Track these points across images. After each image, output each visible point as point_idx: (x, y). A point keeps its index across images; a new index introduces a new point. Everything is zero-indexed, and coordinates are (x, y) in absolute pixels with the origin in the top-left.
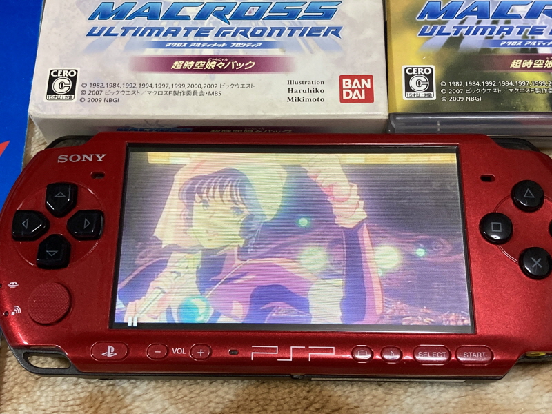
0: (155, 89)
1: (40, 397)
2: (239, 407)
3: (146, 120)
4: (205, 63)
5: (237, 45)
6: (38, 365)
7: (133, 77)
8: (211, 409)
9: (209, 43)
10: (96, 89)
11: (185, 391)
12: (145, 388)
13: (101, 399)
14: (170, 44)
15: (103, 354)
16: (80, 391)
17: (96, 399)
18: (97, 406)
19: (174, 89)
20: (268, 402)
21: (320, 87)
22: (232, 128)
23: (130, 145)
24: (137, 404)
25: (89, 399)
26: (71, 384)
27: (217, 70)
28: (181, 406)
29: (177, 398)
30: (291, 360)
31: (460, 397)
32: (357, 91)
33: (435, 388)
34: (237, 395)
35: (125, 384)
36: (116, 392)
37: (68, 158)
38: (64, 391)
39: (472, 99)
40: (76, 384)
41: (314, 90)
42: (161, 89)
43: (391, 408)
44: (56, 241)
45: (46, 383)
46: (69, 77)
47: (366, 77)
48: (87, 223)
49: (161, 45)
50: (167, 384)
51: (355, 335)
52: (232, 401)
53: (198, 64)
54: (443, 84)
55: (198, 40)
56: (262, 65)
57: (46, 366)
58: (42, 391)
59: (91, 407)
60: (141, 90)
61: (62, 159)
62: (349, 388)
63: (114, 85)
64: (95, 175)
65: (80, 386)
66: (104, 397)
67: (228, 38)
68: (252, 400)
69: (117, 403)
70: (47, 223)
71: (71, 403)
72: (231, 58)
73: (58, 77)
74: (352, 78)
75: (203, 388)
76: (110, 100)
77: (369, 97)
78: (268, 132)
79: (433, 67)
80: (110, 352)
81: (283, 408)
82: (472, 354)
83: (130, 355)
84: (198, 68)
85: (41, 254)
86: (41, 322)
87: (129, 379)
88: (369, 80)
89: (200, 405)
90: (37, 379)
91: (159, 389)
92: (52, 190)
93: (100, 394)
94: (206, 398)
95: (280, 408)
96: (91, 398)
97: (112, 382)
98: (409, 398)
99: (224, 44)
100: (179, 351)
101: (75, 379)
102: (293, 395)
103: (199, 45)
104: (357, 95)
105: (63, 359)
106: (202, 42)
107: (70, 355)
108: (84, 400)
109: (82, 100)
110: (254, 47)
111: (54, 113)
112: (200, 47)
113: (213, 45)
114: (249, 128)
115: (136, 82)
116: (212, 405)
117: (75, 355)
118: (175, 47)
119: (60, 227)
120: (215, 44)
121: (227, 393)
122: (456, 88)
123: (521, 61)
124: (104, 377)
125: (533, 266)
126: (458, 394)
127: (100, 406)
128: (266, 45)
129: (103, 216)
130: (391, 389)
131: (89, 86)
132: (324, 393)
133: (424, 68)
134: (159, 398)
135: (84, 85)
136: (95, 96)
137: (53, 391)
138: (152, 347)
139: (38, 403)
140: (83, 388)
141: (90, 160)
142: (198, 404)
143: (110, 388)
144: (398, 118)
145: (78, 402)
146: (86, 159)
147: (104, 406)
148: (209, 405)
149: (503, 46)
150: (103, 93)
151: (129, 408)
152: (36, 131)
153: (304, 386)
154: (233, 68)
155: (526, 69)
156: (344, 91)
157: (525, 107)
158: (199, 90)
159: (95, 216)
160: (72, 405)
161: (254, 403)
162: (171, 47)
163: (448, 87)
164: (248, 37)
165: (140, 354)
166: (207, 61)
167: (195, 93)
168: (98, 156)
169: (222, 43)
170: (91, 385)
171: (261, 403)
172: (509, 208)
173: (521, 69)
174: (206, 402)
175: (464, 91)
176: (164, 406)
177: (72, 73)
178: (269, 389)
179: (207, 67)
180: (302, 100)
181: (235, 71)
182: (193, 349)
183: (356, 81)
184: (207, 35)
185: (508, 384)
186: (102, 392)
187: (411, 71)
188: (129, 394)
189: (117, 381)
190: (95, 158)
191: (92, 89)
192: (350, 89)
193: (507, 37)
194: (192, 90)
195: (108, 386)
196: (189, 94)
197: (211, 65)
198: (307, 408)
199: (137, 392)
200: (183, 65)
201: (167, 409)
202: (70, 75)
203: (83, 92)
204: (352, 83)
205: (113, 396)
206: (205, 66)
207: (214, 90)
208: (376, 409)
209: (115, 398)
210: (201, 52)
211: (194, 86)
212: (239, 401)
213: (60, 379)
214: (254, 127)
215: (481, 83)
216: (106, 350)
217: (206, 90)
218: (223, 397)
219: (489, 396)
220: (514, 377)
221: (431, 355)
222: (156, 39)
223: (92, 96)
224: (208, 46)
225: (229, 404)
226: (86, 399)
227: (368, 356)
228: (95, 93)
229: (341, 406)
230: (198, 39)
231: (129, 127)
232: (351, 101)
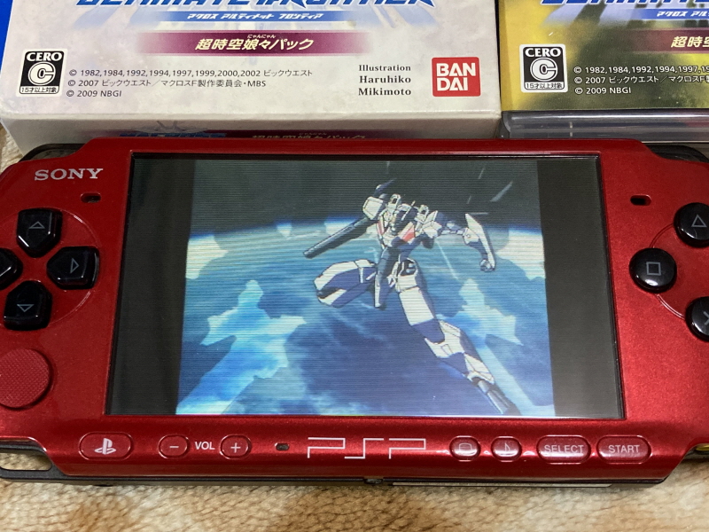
0: (172, 78)
1: (9, 511)
2: (290, 525)
3: (158, 121)
4: (242, 41)
5: (288, 16)
6: (8, 467)
7: (141, 61)
8: (251, 528)
9: (249, 13)
10: (90, 78)
11: (215, 502)
12: (158, 498)
13: (96, 514)
14: (194, 15)
15: (97, 451)
16: (67, 502)
17: (89, 514)
18: (91, 524)
19: (199, 78)
20: (332, 517)
21: (404, 75)
22: (281, 133)
23: (136, 156)
24: (147, 520)
25: (79, 513)
26: (54, 493)
27: (259, 51)
28: (208, 524)
29: (203, 512)
30: (364, 457)
31: (602, 509)
32: (456, 80)
33: (568, 496)
34: (288, 508)
35: (130, 492)
36: (117, 504)
37: (49, 174)
38: (43, 503)
39: (619, 90)
40: (61, 493)
41: (396, 79)
42: (182, 78)
43: (505, 525)
44: (30, 291)
45: (18, 491)
46: (52, 62)
47: (470, 60)
48: (75, 265)
49: (181, 16)
50: (190, 492)
51: (454, 422)
52: (281, 516)
53: (233, 42)
54: (578, 70)
55: (233, 10)
56: (323, 44)
57: (20, 468)
58: (13, 503)
59: (81, 526)
60: (152, 79)
61: (41, 175)
62: (446, 497)
63: (115, 73)
64: (88, 198)
65: (66, 496)
66: (100, 512)
67: (276, 6)
68: (309, 515)
69: (119, 519)
70: (19, 266)
71: (54, 519)
72: (279, 35)
73: (36, 62)
74: (450, 61)
75: (241, 498)
76: (109, 94)
77: (474, 88)
78: (332, 137)
79: (563, 47)
80: (107, 447)
81: (353, 525)
82: (620, 448)
83: (135, 452)
84: (234, 48)
85: (10, 309)
86: (8, 405)
87: (136, 486)
88: (473, 65)
89: (235, 522)
90: (6, 486)
91: (178, 500)
92: (25, 218)
93: (94, 507)
94: (244, 512)
95: (348, 525)
96: (82, 512)
97: (111, 490)
98: (530, 511)
99: (270, 15)
100: (205, 446)
101: (59, 485)
102: (366, 508)
103: (234, 16)
104: (456, 86)
105: (42, 457)
106: (239, 13)
107: (50, 452)
108: (71, 515)
109: (70, 93)
110: (312, 20)
111: (31, 112)
112: (237, 19)
113: (255, 17)
114: (304, 133)
115: (146, 68)
116: (253, 521)
117: (56, 452)
118: (201, 20)
119: (37, 271)
120: (258, 16)
121: (274, 505)
122: (595, 75)
123: (686, 38)
124: (101, 482)
125: (706, 324)
126: (599, 504)
127: (94, 524)
128: (328, 16)
129: (98, 255)
130: (505, 499)
131: (79, 73)
132: (411, 504)
133: (550, 48)
134: (178, 512)
135: (73, 73)
136: (88, 88)
137: (28, 502)
138: (167, 440)
139: (7, 520)
140: (71, 498)
141: (80, 176)
142: (233, 521)
143: (109, 498)
144: (514, 118)
145: (64, 518)
146: (74, 175)
147: (100, 524)
148: (248, 523)
149: (660, 17)
150: (100, 83)
151: (136, 527)
152: (8, 139)
153: (383, 495)
154: (282, 48)
155: (693, 49)
156: (439, 80)
157: (693, 101)
158: (234, 79)
159: (86, 255)
160: (55, 523)
161: (312, 519)
162: (195, 19)
163: (584, 75)
164: (303, 5)
165: (149, 450)
166: (246, 39)
167: (229, 83)
168: (91, 170)
169: (267, 13)
170: (83, 494)
171: (322, 519)
172: (671, 242)
173: (687, 49)
174: (244, 518)
175: (607, 80)
176: (185, 524)
177: (56, 56)
178: (334, 499)
179: (246, 46)
180: (379, 93)
181: (285, 52)
182: (225, 443)
183: (455, 66)
184: (246, 3)
185: (670, 490)
186: (98, 504)
187: (532, 52)
188: (135, 507)
189: (119, 488)
190: (87, 174)
191: (84, 78)
192: (448, 77)
193: (666, 6)
194: (225, 79)
195: (107, 495)
196: (220, 83)
197: (251, 44)
198: (386, 526)
199: (147, 504)
200: (212, 44)
201: (189, 527)
202: (54, 59)
203: (71, 83)
204: (450, 69)
205: (112, 509)
206: (242, 46)
207: (256, 79)
208: (485, 526)
209: (115, 513)
210: (238, 25)
211: (228, 74)
212: (291, 516)
213: (39, 485)
214: (313, 131)
215: (630, 69)
216: (100, 445)
217: (245, 79)
218: (268, 511)
219: (643, 508)
220: (678, 480)
221: (563, 450)
222: (175, 8)
223: (83, 88)
224: (248, 17)
225: (277, 521)
226: (75, 515)
227: (472, 452)
228: (89, 83)
229: (435, 522)
230: (234, 8)
231: (135, 132)
232: (449, 93)
